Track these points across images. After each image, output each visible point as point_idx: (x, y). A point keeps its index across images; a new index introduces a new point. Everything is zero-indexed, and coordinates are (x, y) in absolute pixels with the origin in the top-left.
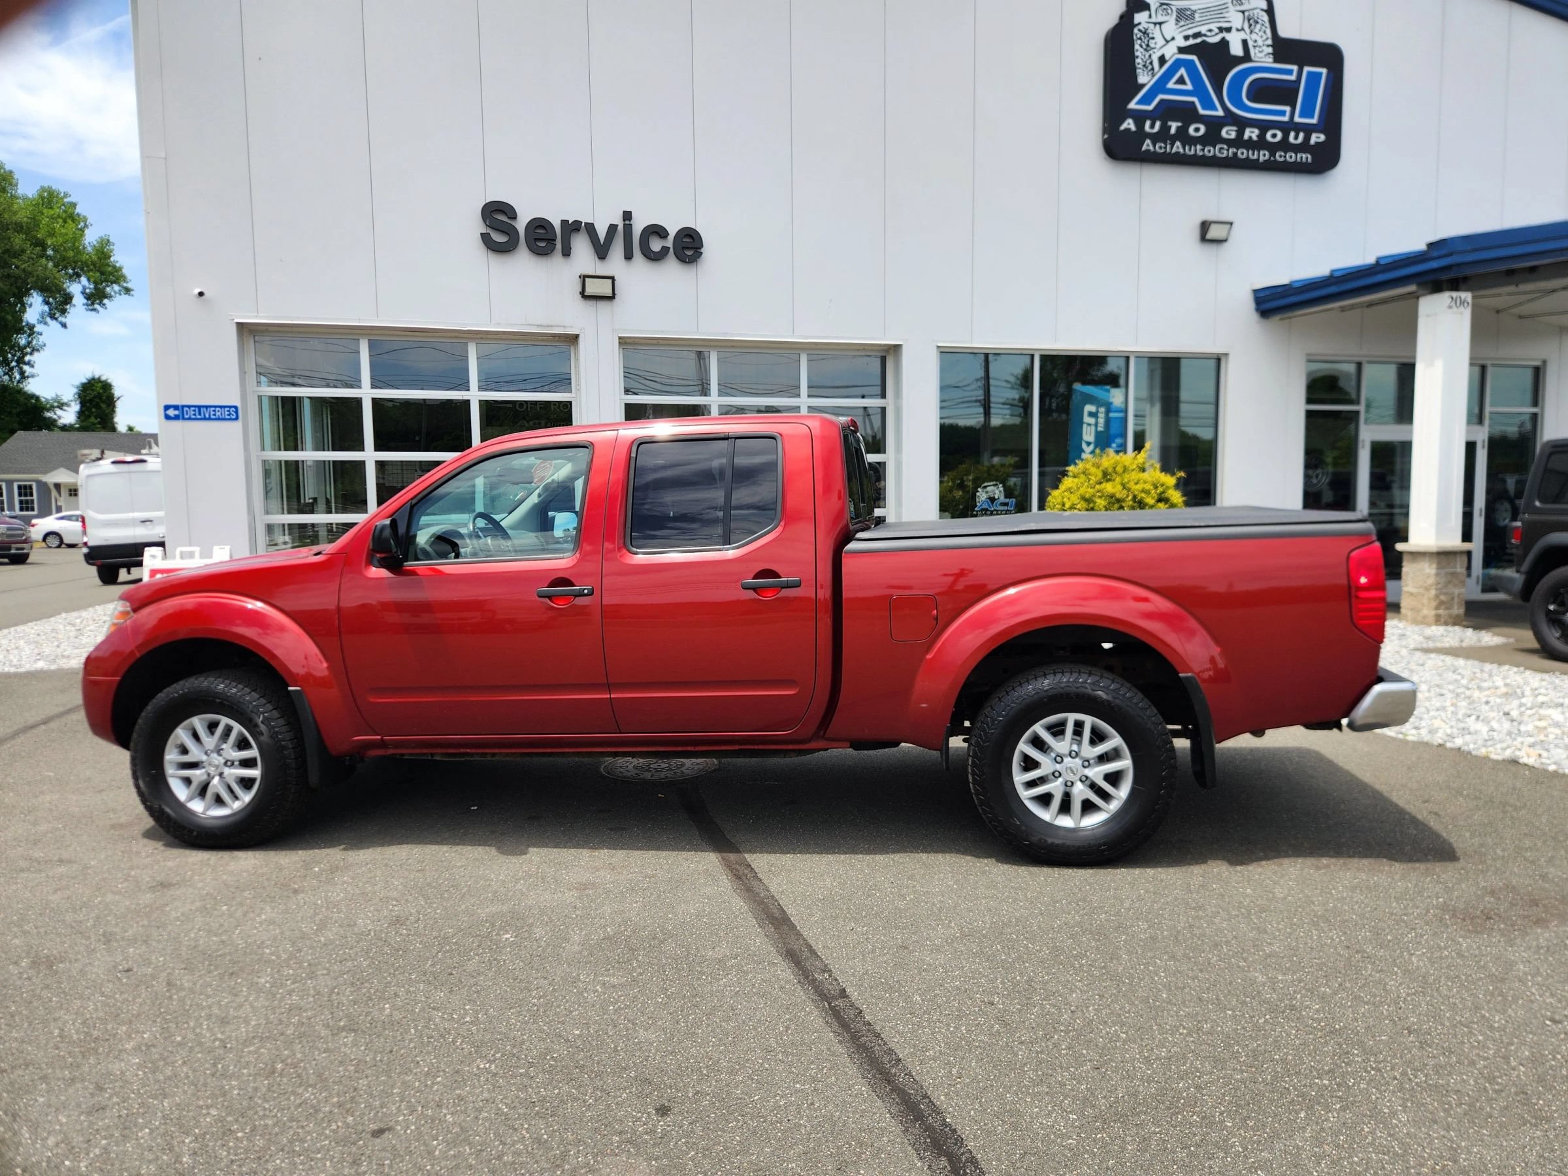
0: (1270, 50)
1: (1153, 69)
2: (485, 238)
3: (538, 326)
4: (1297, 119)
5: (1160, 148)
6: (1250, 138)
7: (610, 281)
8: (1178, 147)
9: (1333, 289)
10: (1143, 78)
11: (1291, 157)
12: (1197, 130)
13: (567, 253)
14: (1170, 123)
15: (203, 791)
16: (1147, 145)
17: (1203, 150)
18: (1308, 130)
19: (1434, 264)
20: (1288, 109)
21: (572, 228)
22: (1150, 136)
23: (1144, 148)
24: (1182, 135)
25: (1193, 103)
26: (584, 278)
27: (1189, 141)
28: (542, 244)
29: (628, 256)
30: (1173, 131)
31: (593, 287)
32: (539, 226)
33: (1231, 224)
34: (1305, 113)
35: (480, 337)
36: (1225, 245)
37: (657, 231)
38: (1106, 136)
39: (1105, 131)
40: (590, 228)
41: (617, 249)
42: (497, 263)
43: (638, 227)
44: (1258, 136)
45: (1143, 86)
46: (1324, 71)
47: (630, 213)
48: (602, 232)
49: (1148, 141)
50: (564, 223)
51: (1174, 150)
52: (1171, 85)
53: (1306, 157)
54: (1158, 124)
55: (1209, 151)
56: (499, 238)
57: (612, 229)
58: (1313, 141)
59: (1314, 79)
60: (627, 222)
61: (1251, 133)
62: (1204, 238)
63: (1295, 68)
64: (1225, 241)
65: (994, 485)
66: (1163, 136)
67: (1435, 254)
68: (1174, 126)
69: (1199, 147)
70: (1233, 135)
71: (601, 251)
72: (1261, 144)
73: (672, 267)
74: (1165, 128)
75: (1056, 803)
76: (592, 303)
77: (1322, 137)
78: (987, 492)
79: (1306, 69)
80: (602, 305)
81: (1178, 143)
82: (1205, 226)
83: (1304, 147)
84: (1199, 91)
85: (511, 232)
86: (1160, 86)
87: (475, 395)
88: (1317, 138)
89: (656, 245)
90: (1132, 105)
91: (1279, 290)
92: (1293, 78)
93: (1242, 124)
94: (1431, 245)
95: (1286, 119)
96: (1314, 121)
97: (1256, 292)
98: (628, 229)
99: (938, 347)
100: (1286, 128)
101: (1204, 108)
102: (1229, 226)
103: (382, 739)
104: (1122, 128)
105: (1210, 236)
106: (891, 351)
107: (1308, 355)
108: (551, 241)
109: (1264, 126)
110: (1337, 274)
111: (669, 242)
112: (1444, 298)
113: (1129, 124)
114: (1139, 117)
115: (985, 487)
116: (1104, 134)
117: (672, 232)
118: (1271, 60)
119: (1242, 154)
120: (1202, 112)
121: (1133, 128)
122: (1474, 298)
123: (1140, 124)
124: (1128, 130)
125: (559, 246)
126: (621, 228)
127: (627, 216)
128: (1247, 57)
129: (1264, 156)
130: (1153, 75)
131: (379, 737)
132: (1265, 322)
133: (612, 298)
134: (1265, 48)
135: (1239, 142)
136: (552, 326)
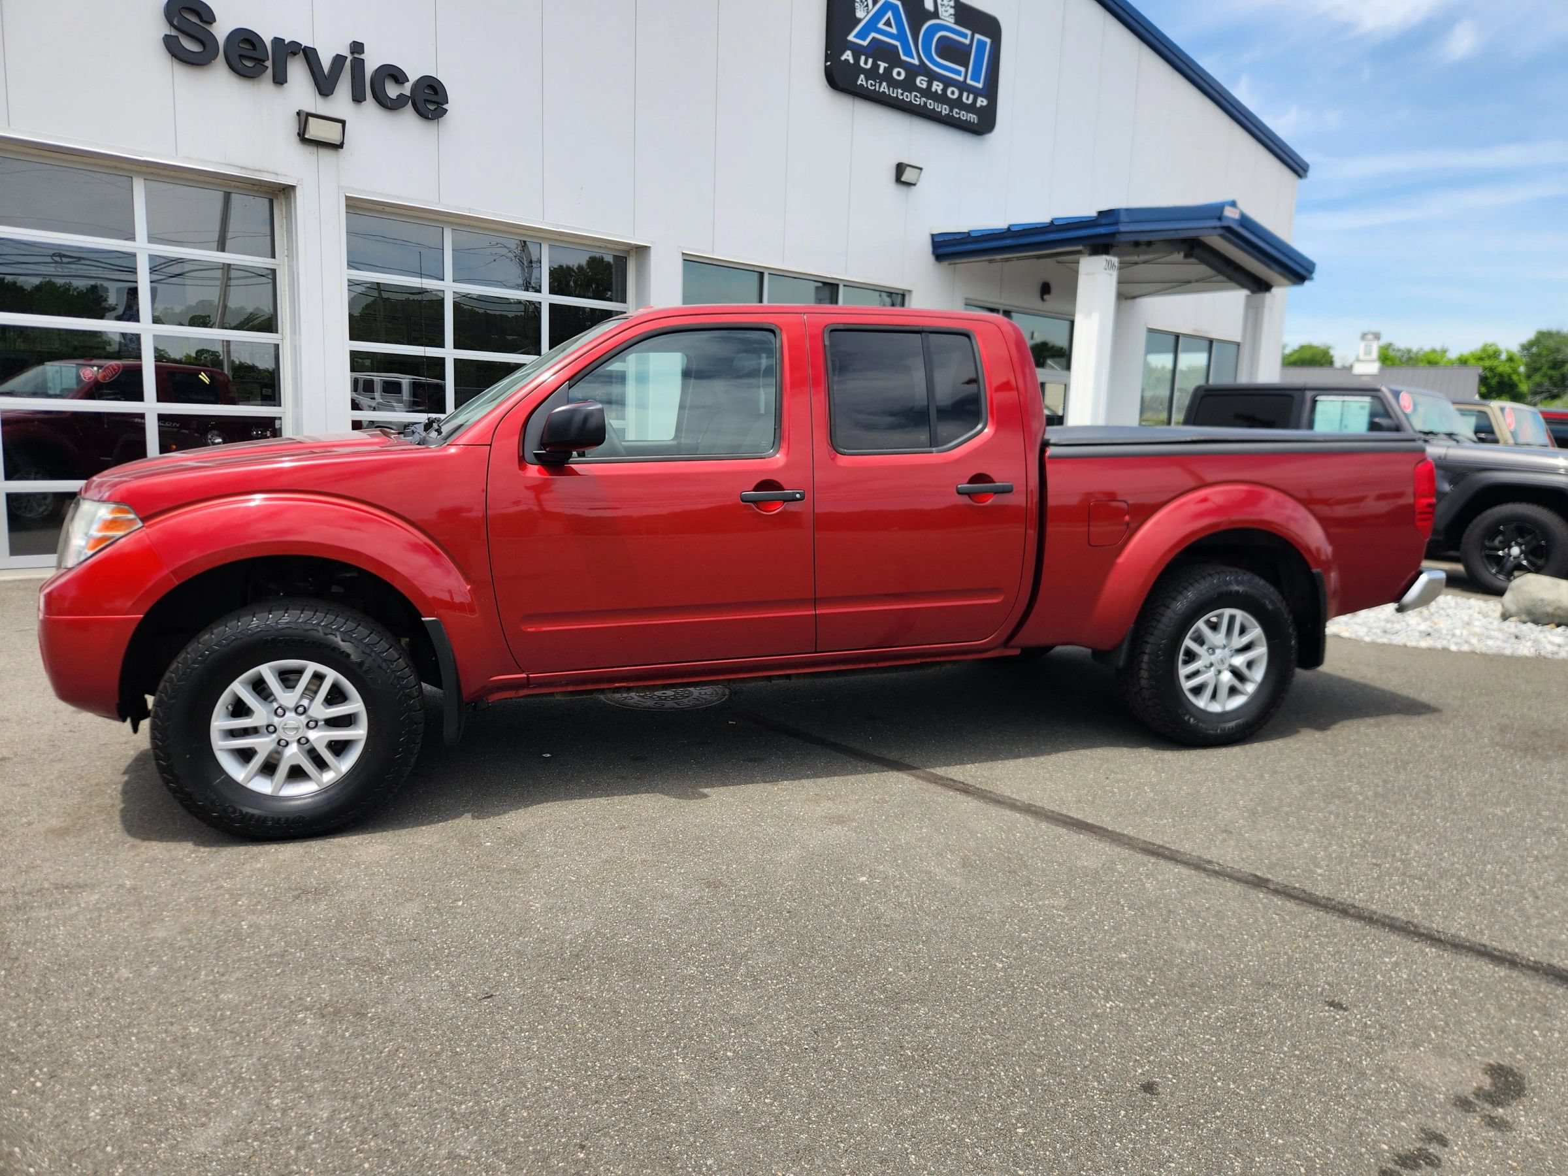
0: (952, 11)
1: (867, 6)
3: (242, 168)
4: (969, 81)
5: (871, 85)
6: (936, 90)
7: (340, 125)
8: (884, 87)
9: (1009, 242)
10: (860, 13)
11: (965, 116)
12: (899, 74)
13: (280, 79)
14: (879, 63)
15: (269, 769)
16: (861, 80)
17: (902, 94)
18: (977, 93)
19: (1102, 230)
20: (963, 69)
21: (287, 50)
22: (864, 71)
23: (859, 82)
24: (887, 77)
25: (897, 47)
26: (304, 118)
27: (893, 83)
28: (249, 64)
29: (358, 98)
30: (881, 71)
31: (316, 129)
33: (921, 169)
34: (976, 77)
35: (155, 172)
36: (913, 187)
37: (394, 74)
38: (829, 63)
39: (827, 58)
40: (310, 56)
41: (344, 87)
42: (183, 76)
43: (371, 64)
44: (942, 90)
45: (859, 20)
46: (988, 41)
47: (362, 45)
48: (326, 62)
49: (862, 76)
50: (277, 41)
51: (882, 89)
52: (881, 25)
53: (973, 118)
54: (870, 61)
55: (908, 97)
56: (190, 46)
57: (339, 60)
58: (979, 104)
59: (981, 44)
60: (356, 56)
61: (937, 87)
62: (898, 179)
63: (969, 33)
64: (914, 185)
66: (872, 74)
67: (1103, 221)
68: (883, 66)
69: (900, 91)
70: (924, 86)
71: (324, 85)
72: (942, 98)
73: (409, 121)
74: (875, 66)
75: (1208, 692)
76: (312, 149)
77: (985, 103)
79: (977, 36)
80: (325, 154)
81: (884, 84)
82: (900, 168)
83: (971, 108)
84: (901, 36)
85: (206, 41)
86: (872, 25)
87: (143, 248)
88: (982, 102)
89: (392, 91)
90: (851, 38)
91: (958, 237)
92: (967, 42)
93: (932, 76)
94: (1100, 213)
95: (961, 79)
96: (980, 85)
97: (933, 236)
98: (358, 65)
99: (682, 254)
100: (963, 87)
101: (905, 55)
102: (919, 171)
103: (528, 677)
104: (843, 58)
105: (903, 179)
106: (633, 253)
107: (966, 299)
108: (260, 61)
109: (947, 82)
110: (1013, 229)
111: (407, 89)
112: (1101, 261)
113: (848, 56)
114: (857, 51)
116: (826, 61)
117: (413, 76)
118: (953, 21)
119: (931, 104)
120: (903, 58)
121: (852, 61)
122: (1120, 263)
123: (857, 58)
124: (847, 61)
125: (270, 71)
126: (348, 62)
127: (357, 47)
128: (935, 15)
129: (944, 110)
130: (868, 13)
131: (524, 675)
132: (938, 265)
133: (338, 146)
134: (948, 8)
135: (927, 93)
136: (259, 171)
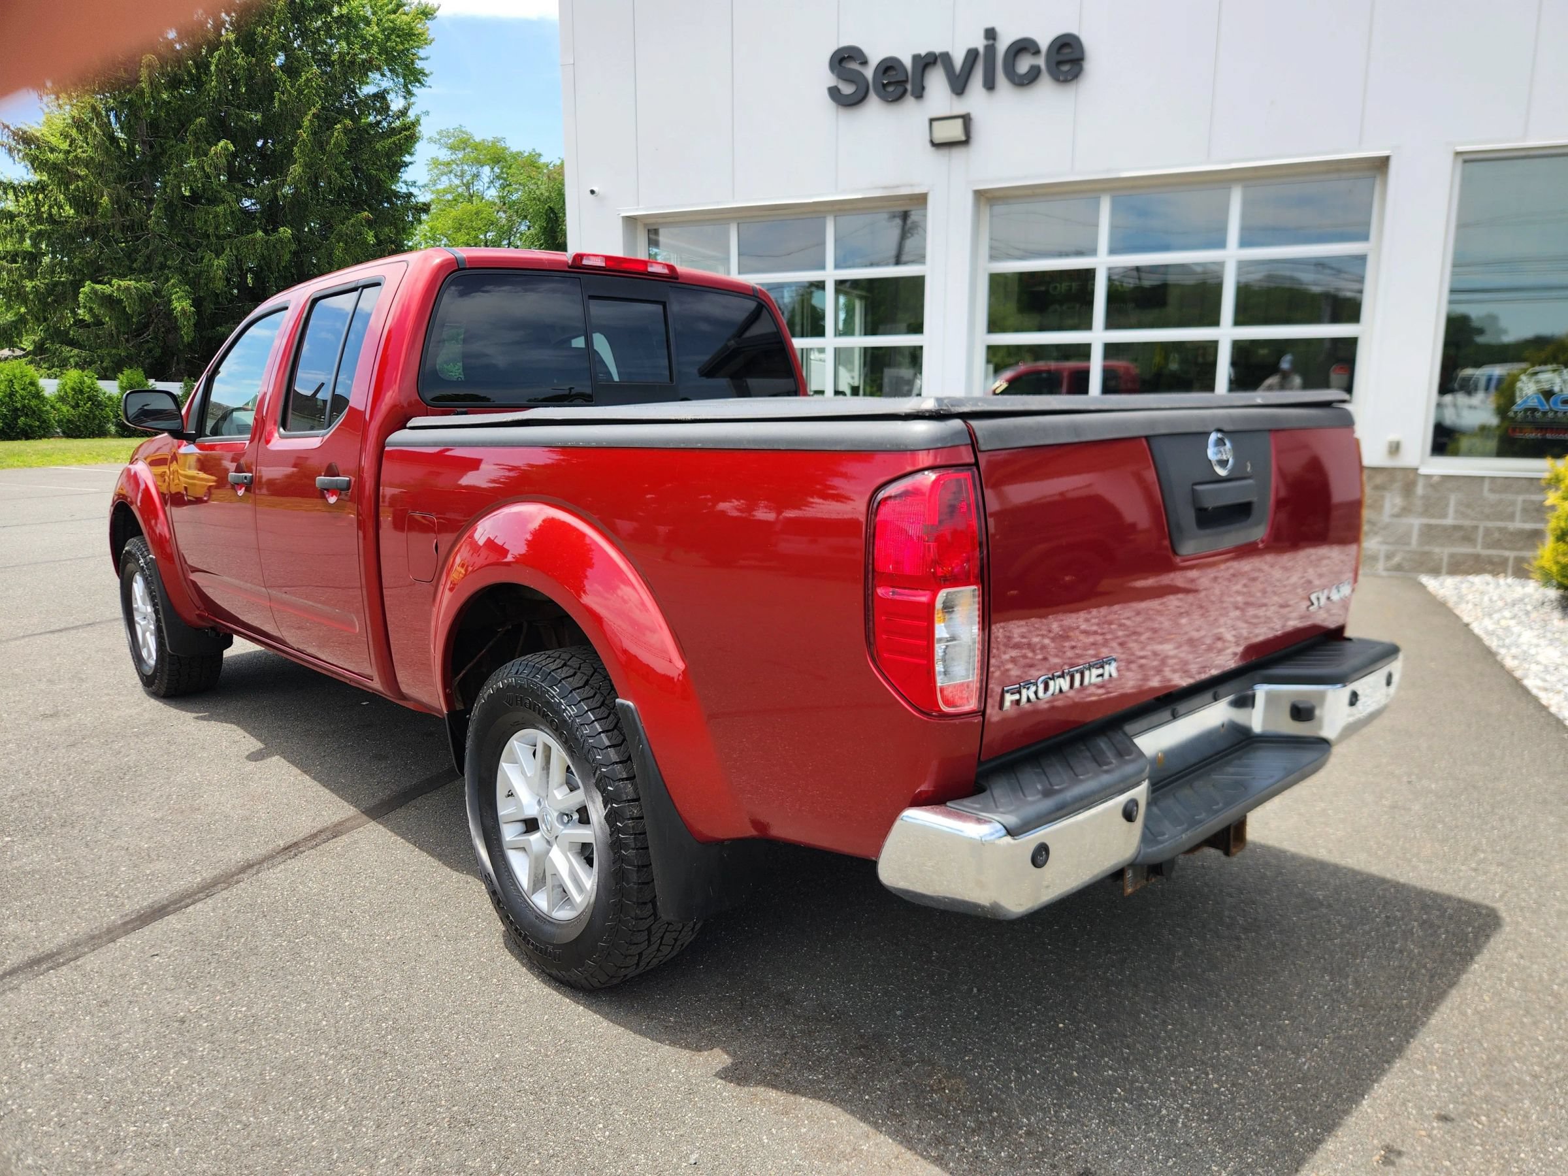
2: (834, 93)
3: (885, 188)
7: (964, 120)
13: (919, 94)
21: (926, 62)
26: (935, 123)
28: (893, 89)
29: (990, 85)
31: (942, 132)
32: (889, 66)
35: (839, 208)
37: (1023, 47)
40: (946, 59)
41: (977, 80)
42: (848, 119)
43: (1002, 46)
47: (994, 29)
48: (959, 61)
50: (916, 58)
56: (847, 89)
57: (972, 55)
60: (990, 43)
65: (1554, 371)
71: (959, 85)
73: (1046, 90)
76: (944, 152)
78: (1538, 382)
80: (957, 153)
85: (860, 80)
87: (830, 275)
89: (1024, 65)
98: (991, 50)
99: (1458, 154)
108: (902, 83)
111: (1041, 61)
115: (1536, 373)
117: (1044, 43)
125: (910, 87)
126: (982, 51)
127: (991, 34)
133: (966, 142)
136: (898, 187)
